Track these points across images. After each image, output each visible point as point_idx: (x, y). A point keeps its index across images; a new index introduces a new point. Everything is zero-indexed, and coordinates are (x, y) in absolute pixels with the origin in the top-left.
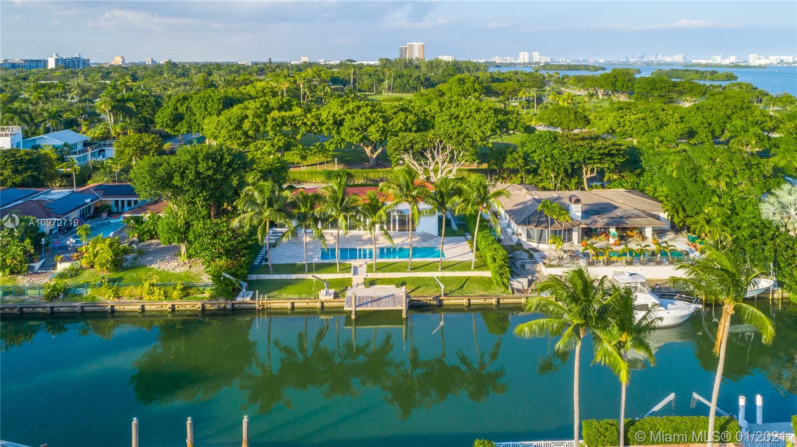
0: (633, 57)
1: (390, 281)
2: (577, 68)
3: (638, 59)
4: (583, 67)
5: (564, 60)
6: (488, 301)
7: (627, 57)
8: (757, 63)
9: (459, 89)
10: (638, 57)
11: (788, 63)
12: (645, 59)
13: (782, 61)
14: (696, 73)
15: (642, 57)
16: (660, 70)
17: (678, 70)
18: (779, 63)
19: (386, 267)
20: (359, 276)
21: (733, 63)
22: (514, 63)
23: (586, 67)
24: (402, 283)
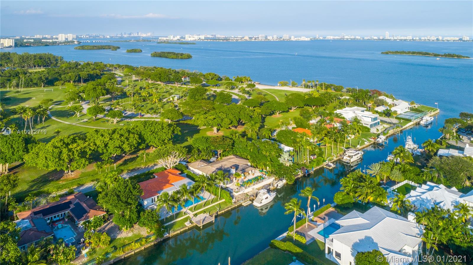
0: (125, 34)
1: (200, 213)
2: (104, 47)
3: (128, 35)
4: (107, 47)
5: (85, 36)
6: (229, 209)
7: (122, 33)
8: (189, 39)
9: (95, 94)
10: (128, 34)
11: (202, 40)
12: (132, 35)
13: (200, 38)
14: (174, 55)
15: (130, 34)
16: (155, 52)
17: (164, 52)
18: (199, 40)
19: (195, 208)
20: (191, 214)
21: (178, 39)
22: (56, 42)
23: (109, 47)
24: (204, 212)
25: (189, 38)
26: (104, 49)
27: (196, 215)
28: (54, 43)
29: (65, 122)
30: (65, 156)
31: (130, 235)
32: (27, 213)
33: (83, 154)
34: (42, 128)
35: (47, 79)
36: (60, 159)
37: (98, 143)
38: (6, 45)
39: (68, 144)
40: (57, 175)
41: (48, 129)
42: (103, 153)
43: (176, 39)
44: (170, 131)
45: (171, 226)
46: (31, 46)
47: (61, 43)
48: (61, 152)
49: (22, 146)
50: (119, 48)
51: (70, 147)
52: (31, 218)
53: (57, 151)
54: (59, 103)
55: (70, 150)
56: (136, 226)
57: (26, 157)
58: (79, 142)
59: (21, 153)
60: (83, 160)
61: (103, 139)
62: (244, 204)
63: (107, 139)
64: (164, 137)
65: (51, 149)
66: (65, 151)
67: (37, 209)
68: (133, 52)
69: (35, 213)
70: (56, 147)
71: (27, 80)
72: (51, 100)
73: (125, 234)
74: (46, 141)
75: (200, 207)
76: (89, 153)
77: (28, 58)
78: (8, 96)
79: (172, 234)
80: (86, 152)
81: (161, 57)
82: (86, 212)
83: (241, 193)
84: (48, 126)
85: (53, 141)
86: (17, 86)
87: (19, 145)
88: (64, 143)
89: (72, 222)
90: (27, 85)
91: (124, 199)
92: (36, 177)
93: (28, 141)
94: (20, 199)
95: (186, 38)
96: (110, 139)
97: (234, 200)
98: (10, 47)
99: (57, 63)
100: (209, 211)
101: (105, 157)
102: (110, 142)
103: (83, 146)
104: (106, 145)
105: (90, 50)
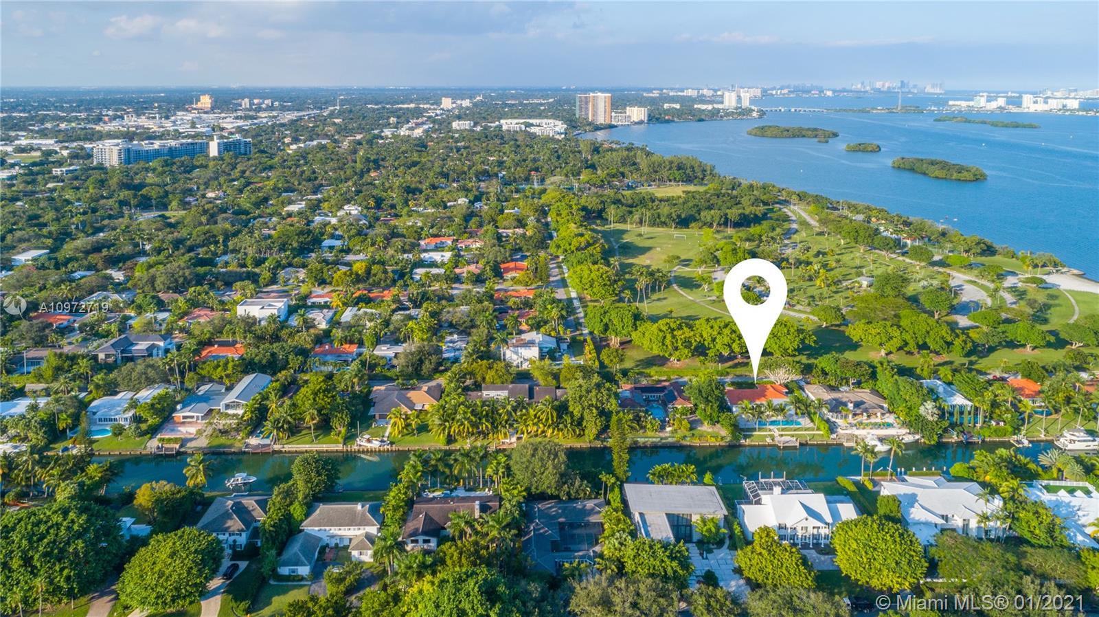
1: (787, 435)
4: (810, 133)
6: (823, 443)
8: (1031, 109)
11: (1069, 110)
13: (1064, 106)
14: (943, 168)
18: (1060, 110)
19: (783, 430)
20: (777, 433)
21: (1000, 108)
22: (719, 110)
23: (815, 133)
24: (793, 436)
25: (1030, 105)
26: (804, 136)
27: (782, 435)
28: (715, 114)
29: (688, 295)
30: (668, 342)
31: (710, 430)
32: (629, 386)
33: (687, 343)
34: (659, 300)
35: (679, 216)
36: (663, 344)
37: (705, 335)
38: (635, 119)
39: (673, 330)
40: (660, 361)
41: (664, 302)
42: (709, 349)
43: (993, 105)
44: (797, 339)
45: (749, 436)
46: (673, 121)
47: (727, 114)
48: (665, 337)
49: (631, 322)
50: (835, 135)
51: (675, 333)
52: (632, 391)
53: (661, 334)
54: (686, 262)
55: (674, 337)
56: (718, 426)
57: (635, 335)
58: (686, 329)
59: (630, 328)
60: (686, 351)
61: (710, 331)
62: (846, 444)
63: (715, 333)
64: (787, 344)
65: (656, 331)
66: (669, 337)
67: (638, 385)
68: (860, 150)
69: (636, 388)
70: (661, 330)
71: (653, 215)
72: (678, 257)
73: (706, 428)
74: (654, 319)
75: (790, 430)
76: (694, 344)
77: (660, 165)
78: (627, 239)
79: (748, 442)
80: (691, 343)
81: (912, 170)
82: (676, 399)
83: (849, 432)
84: (665, 299)
85: (660, 322)
86: (641, 222)
87: (628, 320)
88: (670, 328)
89: (665, 404)
90: (653, 224)
91: (704, 395)
92: (642, 357)
93: (637, 317)
94: (625, 373)
95: (1025, 104)
96: (719, 333)
97: (834, 436)
98: (641, 122)
99: (705, 176)
100: (798, 436)
101: (711, 353)
102: (718, 337)
103: (687, 335)
104: (714, 340)
105: (776, 137)
